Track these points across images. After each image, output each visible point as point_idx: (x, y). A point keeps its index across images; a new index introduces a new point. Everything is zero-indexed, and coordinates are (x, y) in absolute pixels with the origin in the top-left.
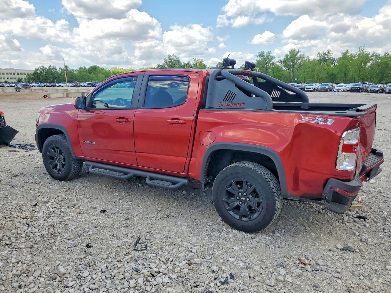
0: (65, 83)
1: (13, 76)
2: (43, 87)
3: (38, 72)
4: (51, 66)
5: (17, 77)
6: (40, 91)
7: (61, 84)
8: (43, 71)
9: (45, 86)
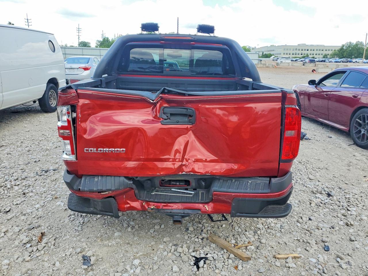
0: (362, 59)
1: (321, 52)
2: (339, 62)
3: (344, 48)
4: (358, 41)
5: (324, 53)
6: (322, 66)
7: (357, 60)
8: (349, 47)
9: (341, 62)
